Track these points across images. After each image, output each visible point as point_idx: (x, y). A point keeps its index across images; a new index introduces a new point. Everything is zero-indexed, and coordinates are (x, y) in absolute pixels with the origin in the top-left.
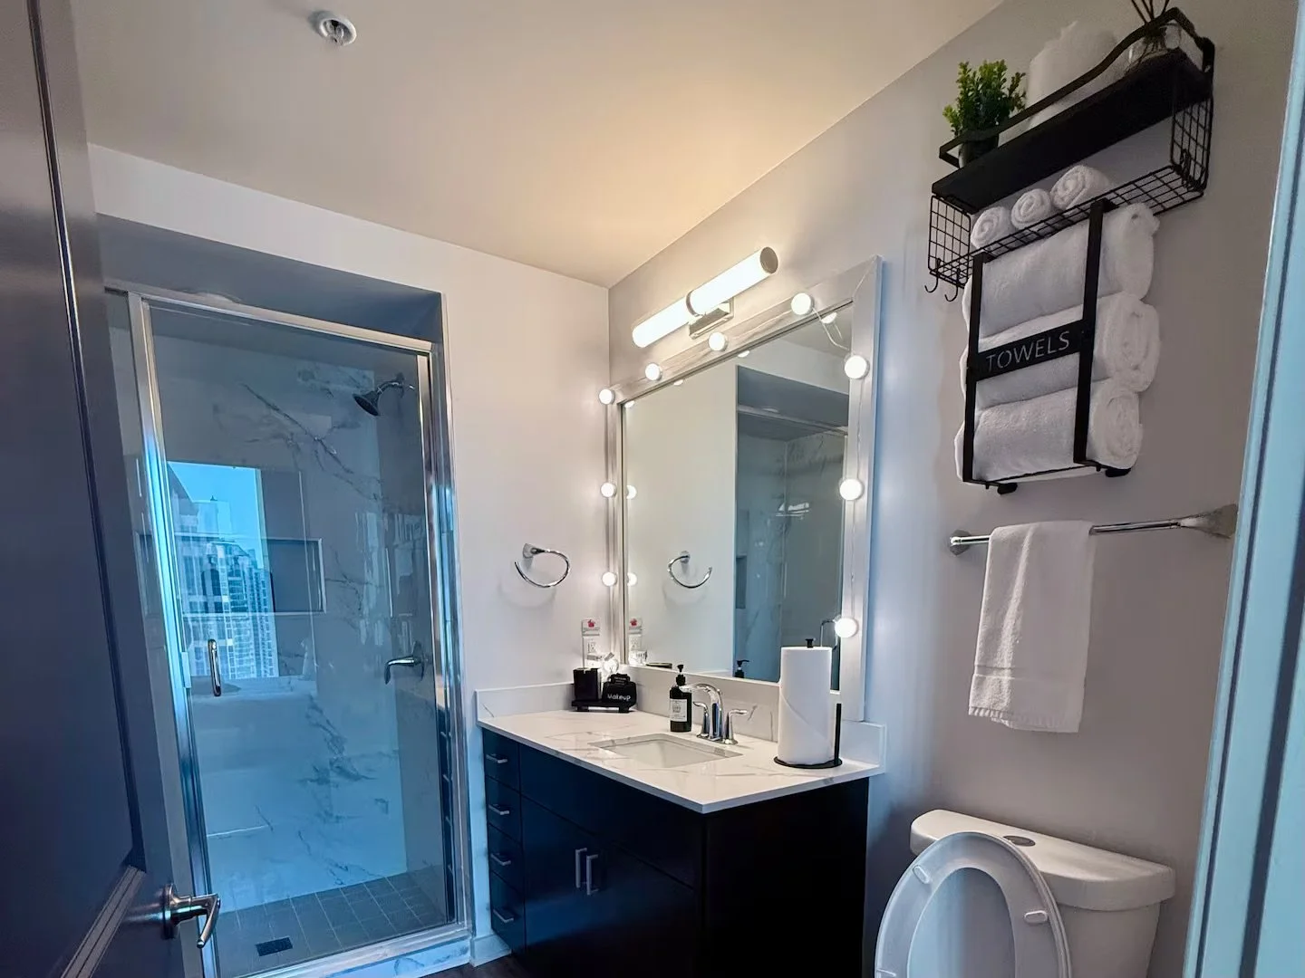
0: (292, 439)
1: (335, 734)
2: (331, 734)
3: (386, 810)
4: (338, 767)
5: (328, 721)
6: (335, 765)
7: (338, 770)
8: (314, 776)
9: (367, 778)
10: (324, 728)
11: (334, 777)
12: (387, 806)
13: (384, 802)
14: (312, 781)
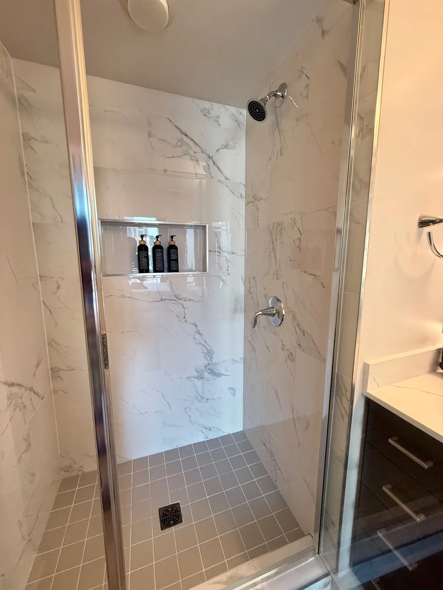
0: (195, 156)
1: (209, 349)
2: (207, 349)
3: (234, 395)
4: (209, 369)
5: (205, 341)
6: (207, 368)
7: (209, 371)
8: (195, 374)
9: (225, 375)
10: (204, 346)
11: (206, 375)
12: (235, 392)
13: (233, 389)
14: (194, 377)
